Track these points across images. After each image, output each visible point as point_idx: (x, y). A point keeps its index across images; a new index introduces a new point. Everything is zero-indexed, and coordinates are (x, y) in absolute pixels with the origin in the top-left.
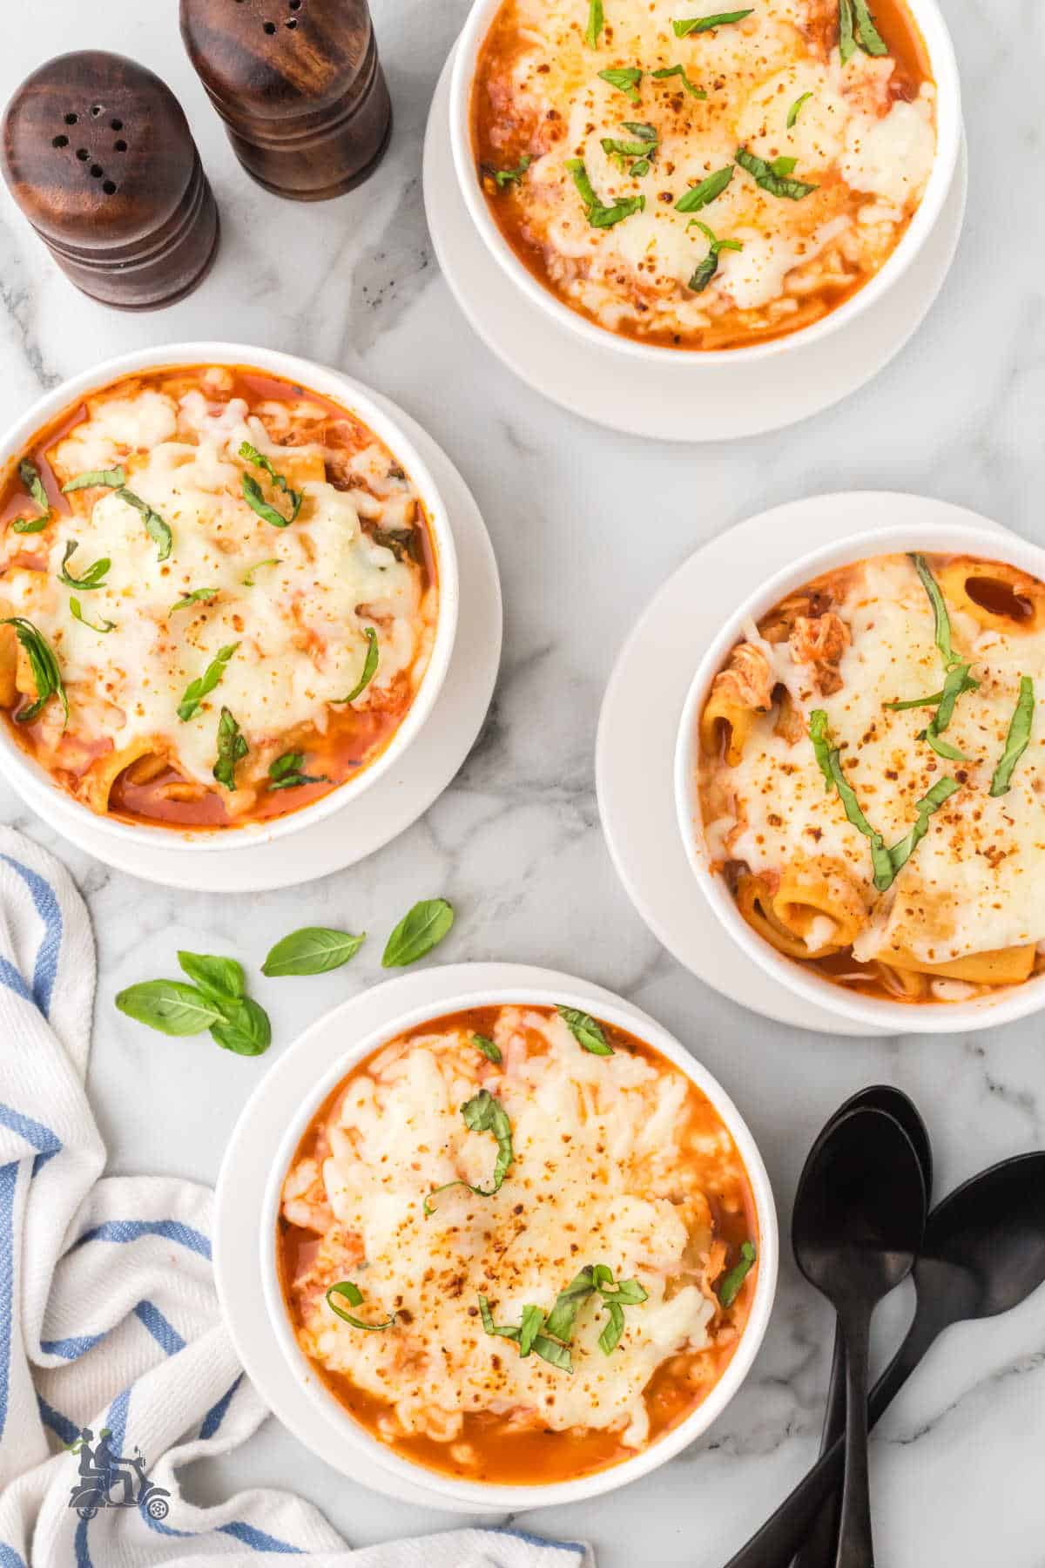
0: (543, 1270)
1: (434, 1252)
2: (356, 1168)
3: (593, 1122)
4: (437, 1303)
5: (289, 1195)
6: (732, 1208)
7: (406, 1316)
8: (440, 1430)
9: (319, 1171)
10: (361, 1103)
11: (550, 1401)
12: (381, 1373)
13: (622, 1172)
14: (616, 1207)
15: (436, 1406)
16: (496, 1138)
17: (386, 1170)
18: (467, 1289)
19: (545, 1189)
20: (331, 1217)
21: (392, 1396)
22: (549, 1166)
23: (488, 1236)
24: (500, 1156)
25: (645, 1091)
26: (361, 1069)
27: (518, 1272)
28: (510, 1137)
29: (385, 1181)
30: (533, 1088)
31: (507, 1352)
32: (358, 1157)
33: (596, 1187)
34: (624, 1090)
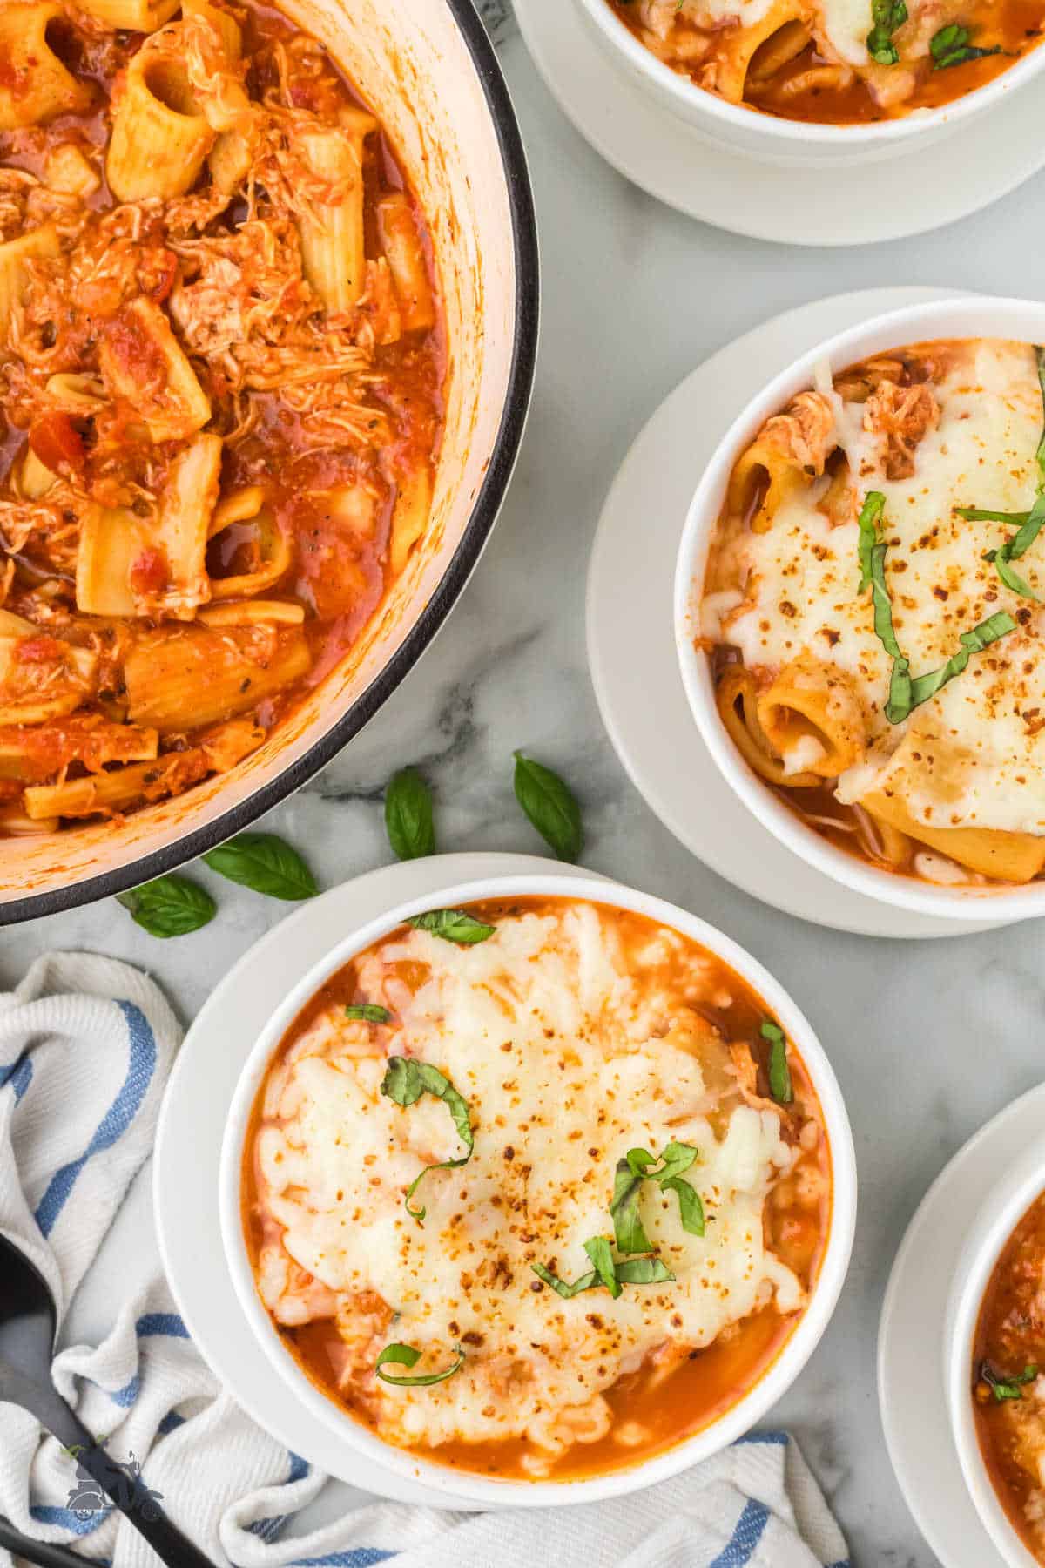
0: (577, 1196)
1: (455, 1255)
2: (319, 1222)
3: (523, 1011)
4: (495, 1303)
5: (271, 1299)
6: (725, 1001)
7: (474, 1339)
8: (591, 1427)
9: (285, 1252)
10: (279, 1158)
11: (677, 1322)
12: (489, 1413)
13: (588, 1040)
14: (606, 1082)
15: (569, 1406)
16: (437, 1097)
17: (349, 1205)
18: (513, 1268)
19: (521, 1114)
20: (328, 1290)
21: (518, 1428)
23: (496, 1201)
24: (453, 1113)
25: (556, 946)
26: (257, 1122)
27: (553, 1216)
28: (450, 1085)
29: (356, 1218)
31: (600, 1303)
32: (313, 1211)
33: (572, 1075)
34: (534, 959)
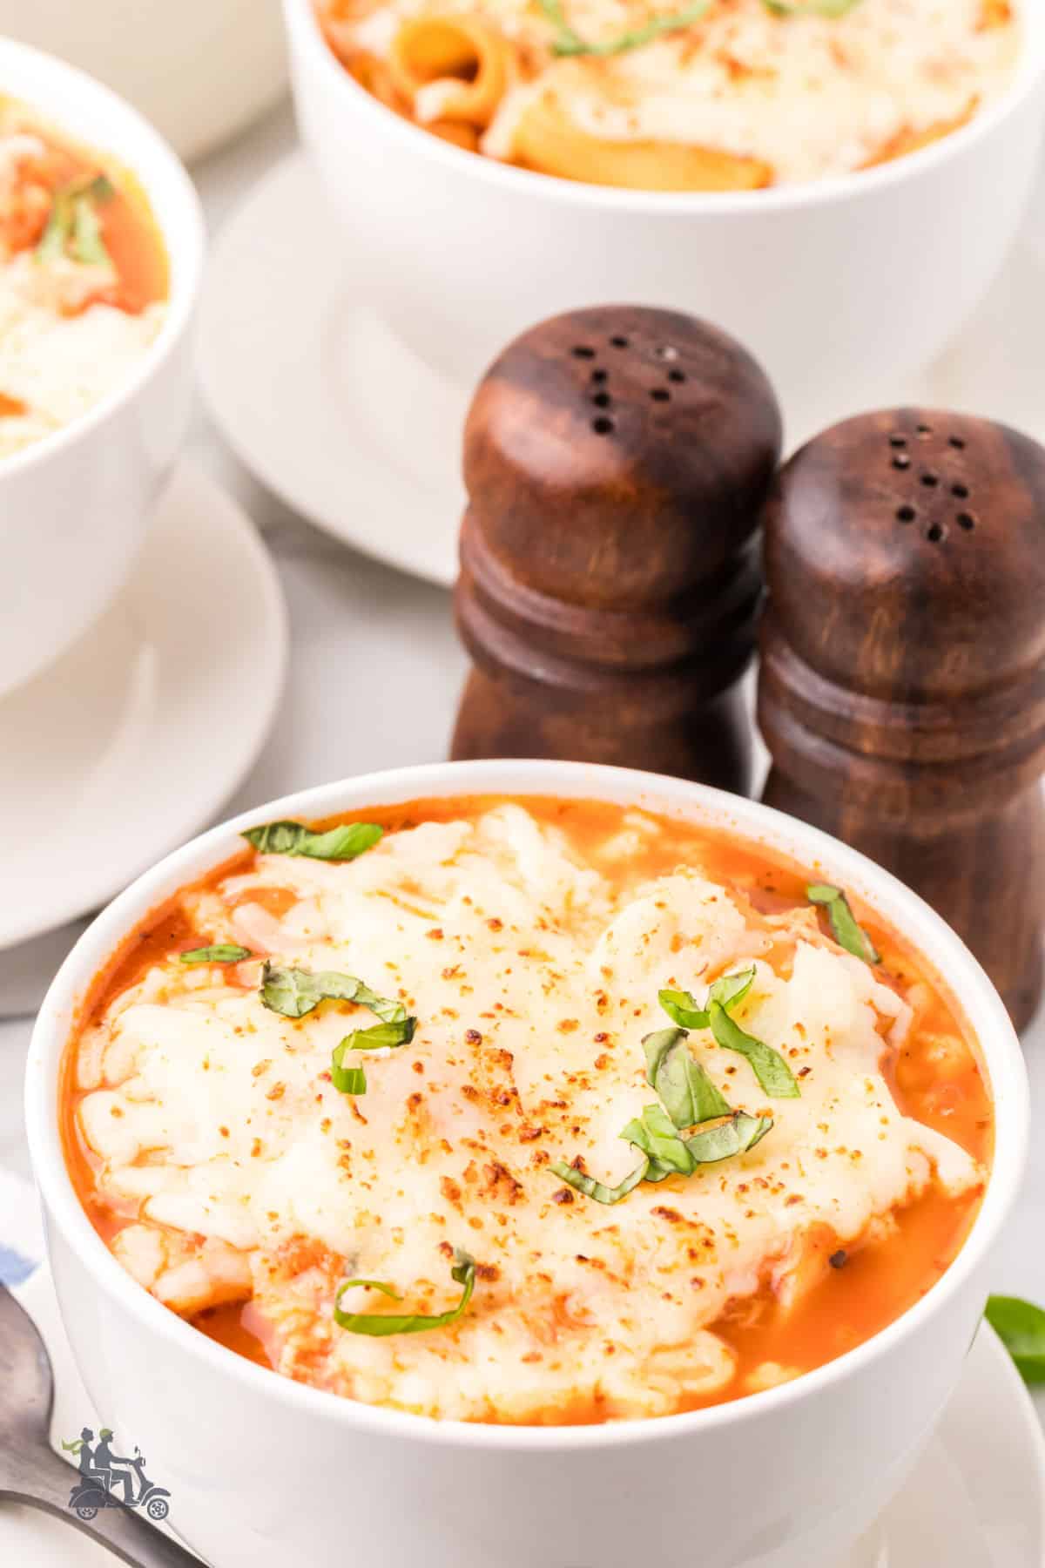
0: (593, 1086)
1: (423, 1157)
2: (198, 1176)
4: (504, 1222)
5: (145, 1274)
7: (483, 1270)
8: (704, 1372)
9: (152, 1222)
12: (531, 1361)
13: (555, 933)
15: (659, 1348)
17: (243, 1140)
18: (520, 1177)
20: (233, 1248)
21: (586, 1383)
22: (450, 975)
26: (72, 1095)
27: (564, 1108)
28: (361, 988)
29: (256, 1153)
30: (327, 938)
32: (185, 1167)
34: (449, 863)
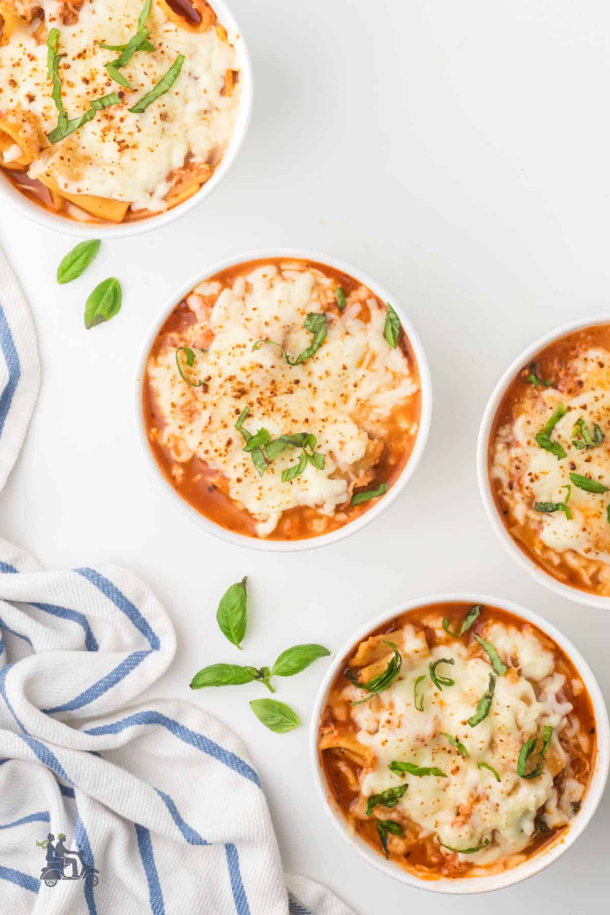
0: (285, 419)
1: (243, 369)
2: (238, 303)
3: (362, 371)
4: (225, 394)
5: (197, 291)
6: (392, 461)
7: (206, 389)
8: (178, 453)
9: (220, 291)
10: (265, 276)
11: (239, 480)
12: (173, 405)
13: (357, 404)
14: (340, 418)
15: (185, 441)
16: (313, 342)
17: (250, 313)
18: (243, 398)
19: (315, 381)
20: (208, 316)
21: (168, 420)
22: (327, 373)
23: (273, 382)
24: (308, 350)
25: (396, 378)
26: (277, 263)
27: (272, 410)
28: (320, 345)
29: (247, 320)
30: (347, 334)
31: (237, 442)
32: (243, 299)
33: (339, 401)
34: (387, 369)
